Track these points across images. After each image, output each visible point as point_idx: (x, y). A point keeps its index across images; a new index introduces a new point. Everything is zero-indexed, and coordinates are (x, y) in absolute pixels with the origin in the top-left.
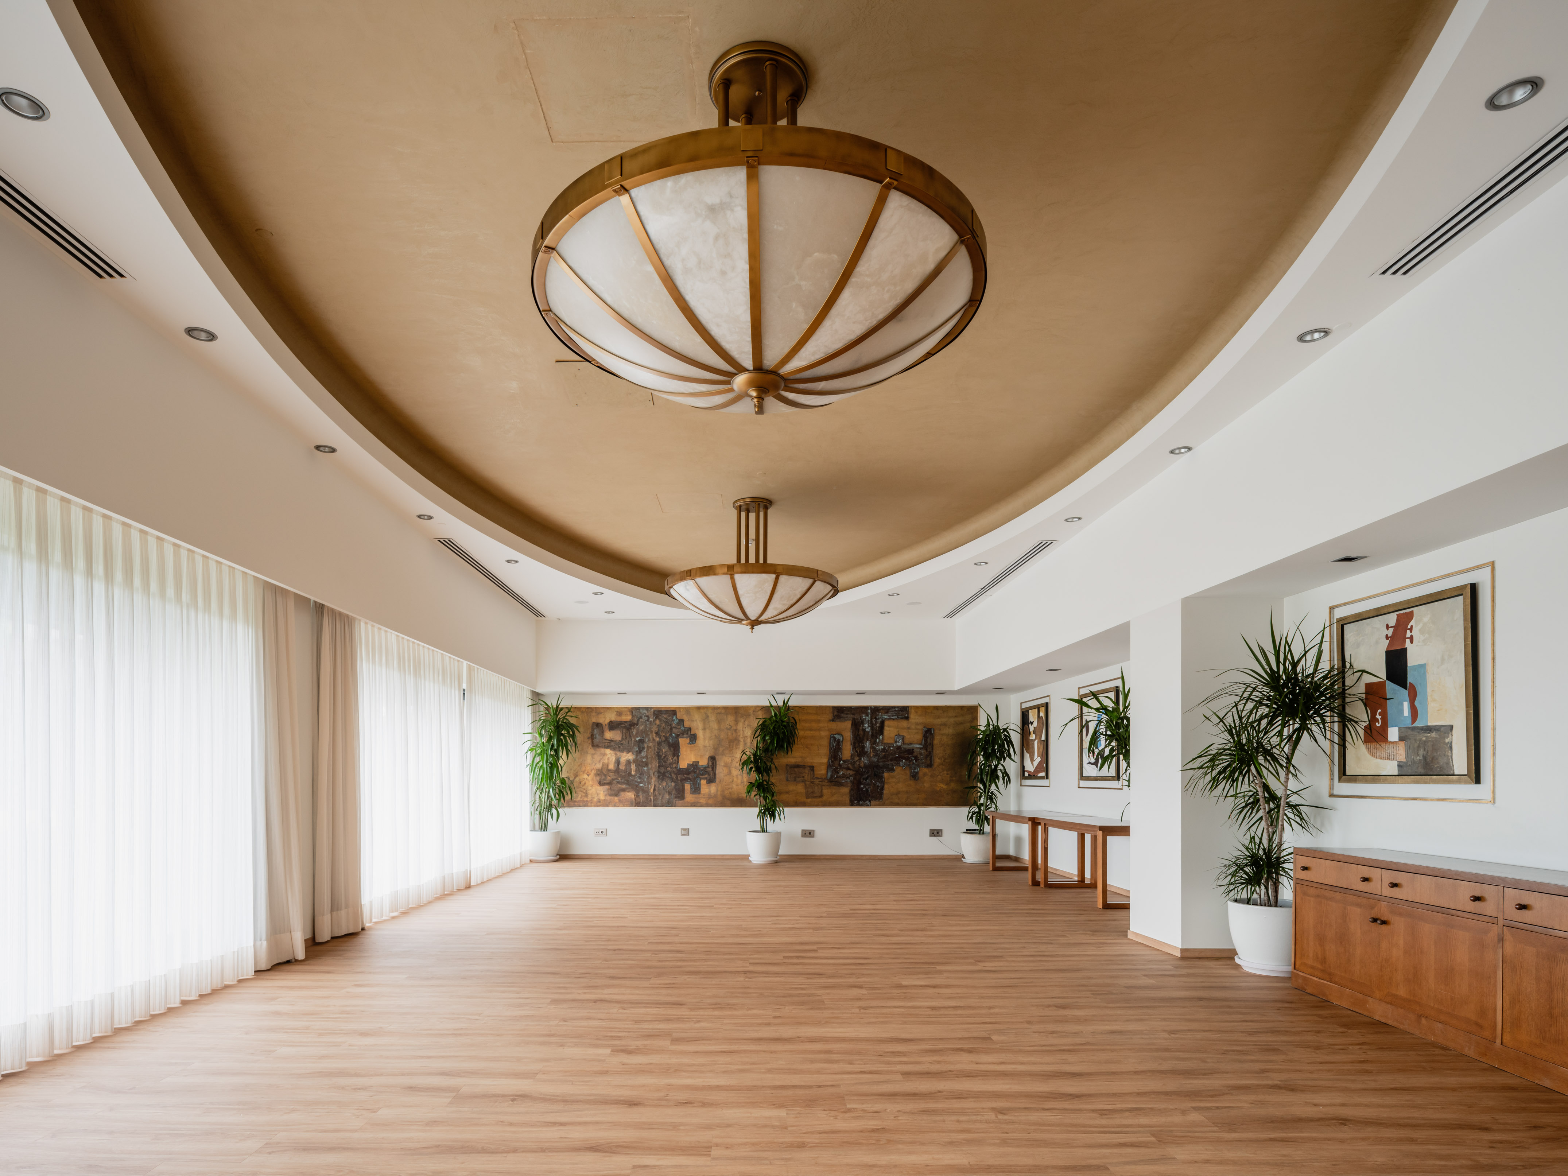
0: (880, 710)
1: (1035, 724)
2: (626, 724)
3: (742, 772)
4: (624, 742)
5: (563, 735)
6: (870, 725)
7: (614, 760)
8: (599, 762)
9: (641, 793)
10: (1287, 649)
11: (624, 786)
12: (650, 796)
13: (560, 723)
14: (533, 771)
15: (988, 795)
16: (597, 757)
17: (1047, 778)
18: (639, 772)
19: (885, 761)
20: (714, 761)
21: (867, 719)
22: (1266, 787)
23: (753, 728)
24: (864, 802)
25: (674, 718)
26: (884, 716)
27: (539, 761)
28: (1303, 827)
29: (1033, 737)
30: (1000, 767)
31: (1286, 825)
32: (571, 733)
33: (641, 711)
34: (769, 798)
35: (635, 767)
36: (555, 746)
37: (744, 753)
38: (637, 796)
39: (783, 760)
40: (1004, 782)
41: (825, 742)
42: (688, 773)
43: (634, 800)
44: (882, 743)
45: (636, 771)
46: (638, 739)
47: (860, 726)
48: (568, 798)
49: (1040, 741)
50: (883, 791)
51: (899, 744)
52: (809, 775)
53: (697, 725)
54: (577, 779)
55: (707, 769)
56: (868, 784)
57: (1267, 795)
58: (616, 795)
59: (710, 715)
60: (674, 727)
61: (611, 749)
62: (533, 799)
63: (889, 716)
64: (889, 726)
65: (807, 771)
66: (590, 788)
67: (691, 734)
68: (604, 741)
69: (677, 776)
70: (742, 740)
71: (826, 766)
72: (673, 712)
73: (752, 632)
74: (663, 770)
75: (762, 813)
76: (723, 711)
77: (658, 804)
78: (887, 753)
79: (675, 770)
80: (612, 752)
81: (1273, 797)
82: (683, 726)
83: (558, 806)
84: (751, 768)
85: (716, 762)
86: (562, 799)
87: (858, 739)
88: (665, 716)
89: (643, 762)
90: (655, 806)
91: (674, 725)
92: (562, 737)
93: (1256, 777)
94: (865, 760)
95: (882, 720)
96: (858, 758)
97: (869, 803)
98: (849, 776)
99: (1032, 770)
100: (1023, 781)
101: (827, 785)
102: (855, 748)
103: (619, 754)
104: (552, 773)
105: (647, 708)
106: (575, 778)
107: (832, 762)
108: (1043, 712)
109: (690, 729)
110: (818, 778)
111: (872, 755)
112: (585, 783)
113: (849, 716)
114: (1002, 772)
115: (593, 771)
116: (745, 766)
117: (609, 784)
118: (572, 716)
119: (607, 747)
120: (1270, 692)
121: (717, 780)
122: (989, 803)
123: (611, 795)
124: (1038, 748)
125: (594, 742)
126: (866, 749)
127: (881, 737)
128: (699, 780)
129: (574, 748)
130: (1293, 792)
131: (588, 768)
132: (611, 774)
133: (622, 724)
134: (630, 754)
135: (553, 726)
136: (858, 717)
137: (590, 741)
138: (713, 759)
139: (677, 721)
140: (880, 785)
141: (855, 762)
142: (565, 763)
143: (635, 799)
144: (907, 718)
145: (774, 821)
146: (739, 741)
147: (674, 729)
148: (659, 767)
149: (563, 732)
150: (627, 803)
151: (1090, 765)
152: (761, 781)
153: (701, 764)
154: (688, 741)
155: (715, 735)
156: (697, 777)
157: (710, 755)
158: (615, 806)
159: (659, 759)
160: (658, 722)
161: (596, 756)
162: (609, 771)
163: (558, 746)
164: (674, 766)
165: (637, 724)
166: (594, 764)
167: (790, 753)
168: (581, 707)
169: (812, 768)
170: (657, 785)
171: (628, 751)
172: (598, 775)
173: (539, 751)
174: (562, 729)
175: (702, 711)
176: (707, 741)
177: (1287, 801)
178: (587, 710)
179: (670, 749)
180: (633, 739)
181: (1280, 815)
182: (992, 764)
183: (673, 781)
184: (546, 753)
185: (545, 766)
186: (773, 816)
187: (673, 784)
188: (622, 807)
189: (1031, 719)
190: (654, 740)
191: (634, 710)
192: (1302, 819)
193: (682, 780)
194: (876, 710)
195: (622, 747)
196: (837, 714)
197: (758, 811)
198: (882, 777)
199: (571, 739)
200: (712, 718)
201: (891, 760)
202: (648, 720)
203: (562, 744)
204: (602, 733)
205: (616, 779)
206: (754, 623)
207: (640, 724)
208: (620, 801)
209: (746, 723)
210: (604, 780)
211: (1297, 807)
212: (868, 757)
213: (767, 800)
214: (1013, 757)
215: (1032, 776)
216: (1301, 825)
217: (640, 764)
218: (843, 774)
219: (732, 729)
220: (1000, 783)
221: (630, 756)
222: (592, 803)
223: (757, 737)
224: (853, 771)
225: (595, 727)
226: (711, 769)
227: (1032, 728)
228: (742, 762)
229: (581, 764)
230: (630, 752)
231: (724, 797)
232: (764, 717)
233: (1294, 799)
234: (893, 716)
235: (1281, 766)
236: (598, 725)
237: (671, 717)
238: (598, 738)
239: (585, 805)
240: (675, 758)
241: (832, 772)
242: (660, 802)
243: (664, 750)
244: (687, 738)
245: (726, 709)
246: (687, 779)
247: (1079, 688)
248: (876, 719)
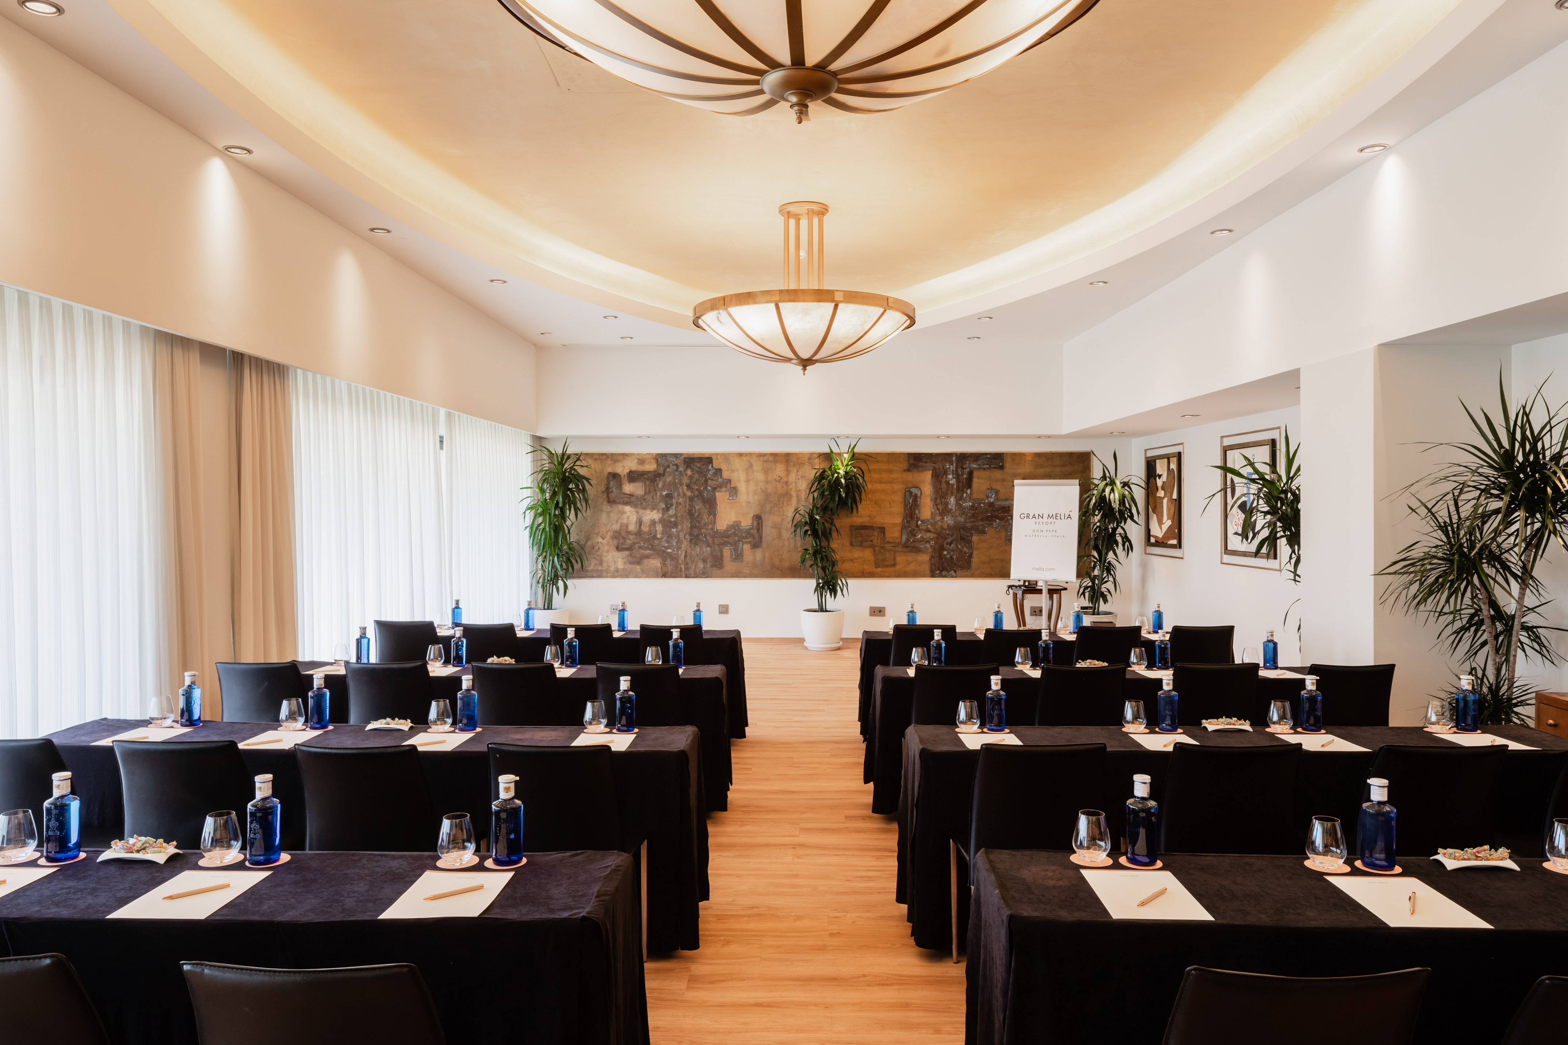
0: (968, 457)
1: (1164, 478)
2: (650, 475)
3: (795, 536)
4: (647, 497)
5: (570, 490)
6: (955, 476)
7: (635, 519)
8: (617, 521)
9: (669, 560)
10: (1525, 419)
11: (648, 552)
12: (680, 565)
13: (567, 474)
14: (533, 535)
15: (1104, 565)
16: (614, 516)
17: (1180, 547)
18: (667, 534)
19: (974, 522)
20: (760, 522)
21: (951, 469)
22: (1493, 604)
23: (808, 480)
24: (948, 572)
25: (710, 467)
26: (972, 465)
27: (541, 523)
28: (1542, 655)
29: (1161, 493)
30: (1120, 530)
31: (1519, 651)
32: (581, 487)
33: (668, 458)
34: (829, 569)
35: (661, 529)
36: (561, 505)
37: (797, 511)
38: (663, 564)
39: (844, 522)
40: (1124, 549)
41: (899, 498)
42: (728, 537)
43: (660, 570)
44: (970, 498)
45: (663, 533)
46: (664, 493)
47: (942, 477)
48: (577, 566)
49: (1171, 500)
50: (971, 558)
51: (992, 500)
52: (879, 539)
53: (738, 475)
54: (589, 543)
55: (752, 531)
56: (953, 550)
57: (1492, 613)
58: (638, 563)
59: (754, 463)
60: (709, 479)
61: (631, 507)
62: (534, 568)
63: (979, 465)
64: (978, 478)
65: (876, 534)
66: (605, 554)
67: (731, 488)
68: (622, 496)
69: (714, 540)
70: (795, 495)
71: (900, 527)
72: (707, 460)
73: (804, 374)
74: (696, 532)
75: (820, 588)
76: (771, 459)
77: (691, 574)
78: (977, 512)
79: (711, 532)
80: (632, 509)
81: (1499, 615)
82: (721, 477)
83: (566, 578)
84: (806, 531)
85: (762, 522)
86: (570, 568)
87: (940, 493)
88: (698, 465)
89: (671, 522)
90: (687, 577)
91: (709, 476)
92: (569, 492)
93: (1479, 590)
94: (949, 520)
95: (970, 469)
96: (940, 518)
97: (954, 574)
98: (928, 540)
99: (1160, 535)
100: (1148, 547)
101: (901, 552)
102: (937, 505)
103: (641, 511)
104: (556, 538)
105: (676, 455)
106: (587, 542)
107: (908, 522)
108: (1174, 463)
109: (730, 481)
110: (889, 542)
111: (957, 514)
112: (599, 549)
113: (928, 464)
114: (1121, 537)
115: (609, 533)
116: (799, 529)
117: (629, 549)
118: (582, 466)
119: (627, 504)
120: (1499, 477)
121: (764, 544)
122: (1105, 575)
123: (631, 563)
124: (1169, 509)
125: (610, 497)
126: (950, 507)
127: (969, 491)
128: (741, 545)
129: (584, 504)
130: (1529, 609)
131: (603, 529)
132: (631, 537)
133: (645, 474)
134: (655, 512)
135: (558, 478)
136: (941, 466)
137: (605, 496)
138: (758, 518)
139: (714, 471)
140: (967, 551)
141: (936, 523)
142: (573, 523)
143: (661, 568)
144: (1002, 468)
145: (835, 597)
146: (791, 496)
147: (709, 481)
148: (691, 528)
149: (570, 486)
150: (651, 573)
151: (1237, 536)
152: (819, 547)
153: (743, 524)
154: (728, 496)
155: (761, 489)
156: (739, 540)
157: (756, 514)
158: (636, 577)
159: (691, 518)
160: (689, 472)
161: (612, 515)
162: (629, 533)
163: (564, 504)
164: (710, 526)
165: (663, 475)
166: (609, 525)
167: (855, 511)
168: (594, 454)
169: (882, 530)
170: (689, 550)
171: (653, 509)
172: (616, 538)
173: (540, 510)
174: (570, 482)
175: (744, 458)
176: (751, 497)
177: (1523, 620)
178: (600, 457)
179: (705, 506)
180: (658, 494)
181: (1513, 643)
182: (1110, 527)
183: (708, 546)
184: (550, 514)
185: (547, 529)
186: (834, 591)
187: (708, 549)
188: (645, 577)
189: (1159, 471)
190: (685, 494)
191: (661, 458)
192: (1541, 644)
193: (719, 545)
194: (962, 457)
195: (644, 504)
196: (914, 462)
197: (815, 585)
198: (970, 542)
199: (581, 495)
200: (757, 466)
201: (982, 520)
202: (677, 470)
203: (570, 501)
204: (620, 486)
205: (638, 543)
206: (806, 363)
207: (667, 474)
208: (643, 571)
209: (800, 473)
210: (623, 544)
211: (1535, 630)
212: (952, 516)
213: (827, 571)
214: (1136, 518)
215: (1159, 543)
216: (1540, 653)
217: (668, 525)
218: (921, 537)
219: (782, 480)
220: (1120, 550)
221: (655, 515)
222: (608, 573)
223: (814, 491)
224: (934, 533)
225: (611, 478)
226: (756, 531)
227: (1159, 483)
228: (795, 522)
229: (594, 524)
230: (654, 509)
231: (773, 566)
232: (821, 467)
233: (1531, 619)
234: (984, 465)
235: (1515, 576)
236: (615, 476)
237: (705, 466)
238: (615, 492)
239: (600, 575)
240: (712, 517)
241: (908, 535)
242: (692, 572)
243: (697, 507)
244: (726, 491)
245: (776, 457)
246: (725, 544)
247: (1222, 437)
248: (963, 468)
